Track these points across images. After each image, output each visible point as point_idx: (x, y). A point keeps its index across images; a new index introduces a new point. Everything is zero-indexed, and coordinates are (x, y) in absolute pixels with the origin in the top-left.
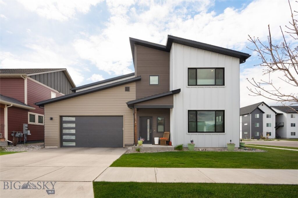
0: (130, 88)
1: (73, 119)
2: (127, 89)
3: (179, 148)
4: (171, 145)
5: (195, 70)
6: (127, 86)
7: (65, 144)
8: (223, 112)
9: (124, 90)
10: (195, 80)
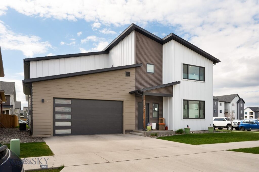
0: (131, 73)
1: (69, 102)
2: (128, 74)
3: (180, 131)
4: (168, 130)
5: (187, 66)
6: (128, 71)
7: (58, 131)
8: (203, 102)
9: (125, 75)
10: (187, 75)
